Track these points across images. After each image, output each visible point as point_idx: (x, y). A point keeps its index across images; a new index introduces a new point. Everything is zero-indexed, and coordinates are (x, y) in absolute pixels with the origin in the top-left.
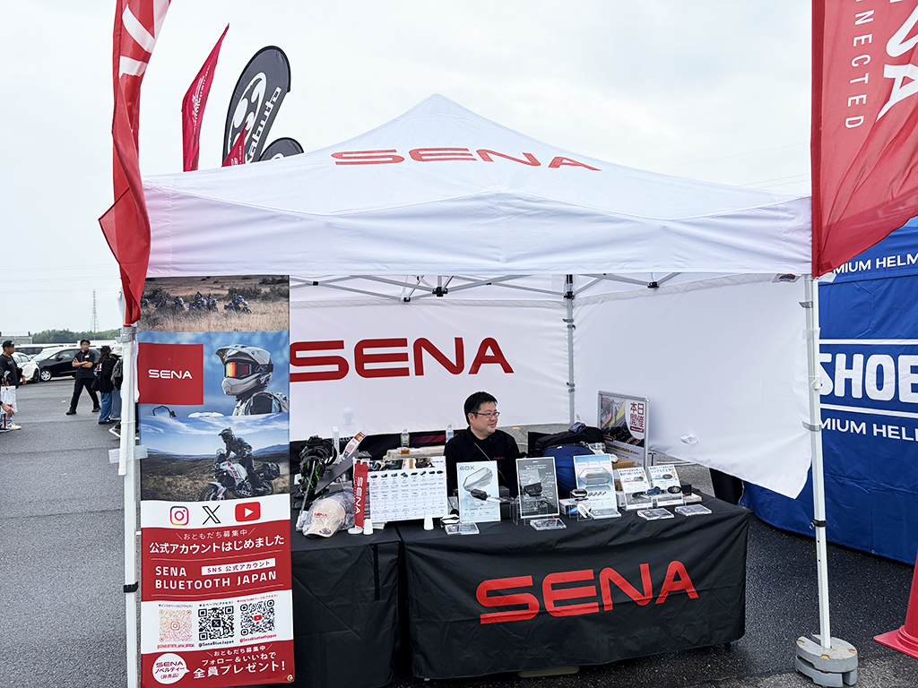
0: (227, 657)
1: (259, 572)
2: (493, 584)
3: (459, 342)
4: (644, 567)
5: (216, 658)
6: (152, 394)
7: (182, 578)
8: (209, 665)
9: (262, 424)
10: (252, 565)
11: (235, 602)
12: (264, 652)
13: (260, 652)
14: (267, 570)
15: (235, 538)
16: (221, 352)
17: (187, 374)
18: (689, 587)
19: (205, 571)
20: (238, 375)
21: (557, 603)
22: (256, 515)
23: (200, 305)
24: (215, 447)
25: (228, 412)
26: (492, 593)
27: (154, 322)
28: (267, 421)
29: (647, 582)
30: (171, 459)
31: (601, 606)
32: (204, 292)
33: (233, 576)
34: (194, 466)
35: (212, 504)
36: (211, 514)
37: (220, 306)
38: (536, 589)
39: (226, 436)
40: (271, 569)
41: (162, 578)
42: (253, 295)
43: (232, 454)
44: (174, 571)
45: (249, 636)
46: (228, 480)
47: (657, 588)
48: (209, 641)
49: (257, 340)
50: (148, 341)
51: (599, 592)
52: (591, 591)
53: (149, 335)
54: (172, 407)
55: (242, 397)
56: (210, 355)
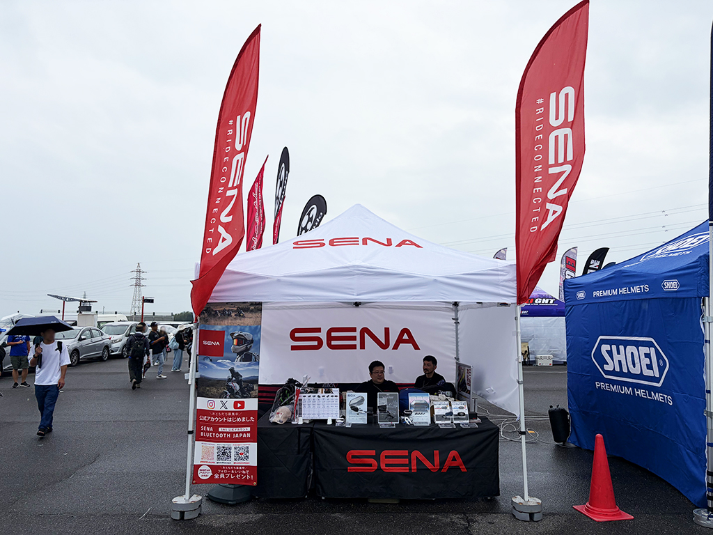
0: (228, 470)
1: (243, 433)
2: (355, 452)
3: (387, 330)
4: (436, 452)
5: (223, 470)
6: (204, 351)
7: (211, 432)
8: (221, 473)
9: (247, 366)
10: (240, 429)
11: (232, 445)
12: (244, 470)
13: (242, 470)
14: (246, 433)
15: (233, 416)
16: (232, 335)
17: (218, 343)
18: (461, 465)
19: (220, 429)
20: (238, 345)
21: (387, 465)
22: (243, 406)
23: (225, 315)
24: (226, 375)
25: (233, 361)
26: (354, 457)
27: (206, 321)
28: (249, 365)
29: (437, 460)
30: (210, 379)
31: (410, 469)
32: (227, 309)
33: (232, 433)
34: (218, 383)
35: (224, 400)
36: (224, 405)
37: (233, 314)
38: (377, 457)
39: (232, 370)
40: (248, 432)
41: (203, 431)
42: (246, 310)
43: (234, 378)
44: (208, 429)
45: (238, 461)
46: (231, 390)
47: (442, 463)
48: (221, 461)
49: (247, 329)
50: (204, 329)
51: (410, 462)
52: (406, 461)
53: (205, 326)
54: (211, 357)
55: (239, 354)
56: (227, 335)
